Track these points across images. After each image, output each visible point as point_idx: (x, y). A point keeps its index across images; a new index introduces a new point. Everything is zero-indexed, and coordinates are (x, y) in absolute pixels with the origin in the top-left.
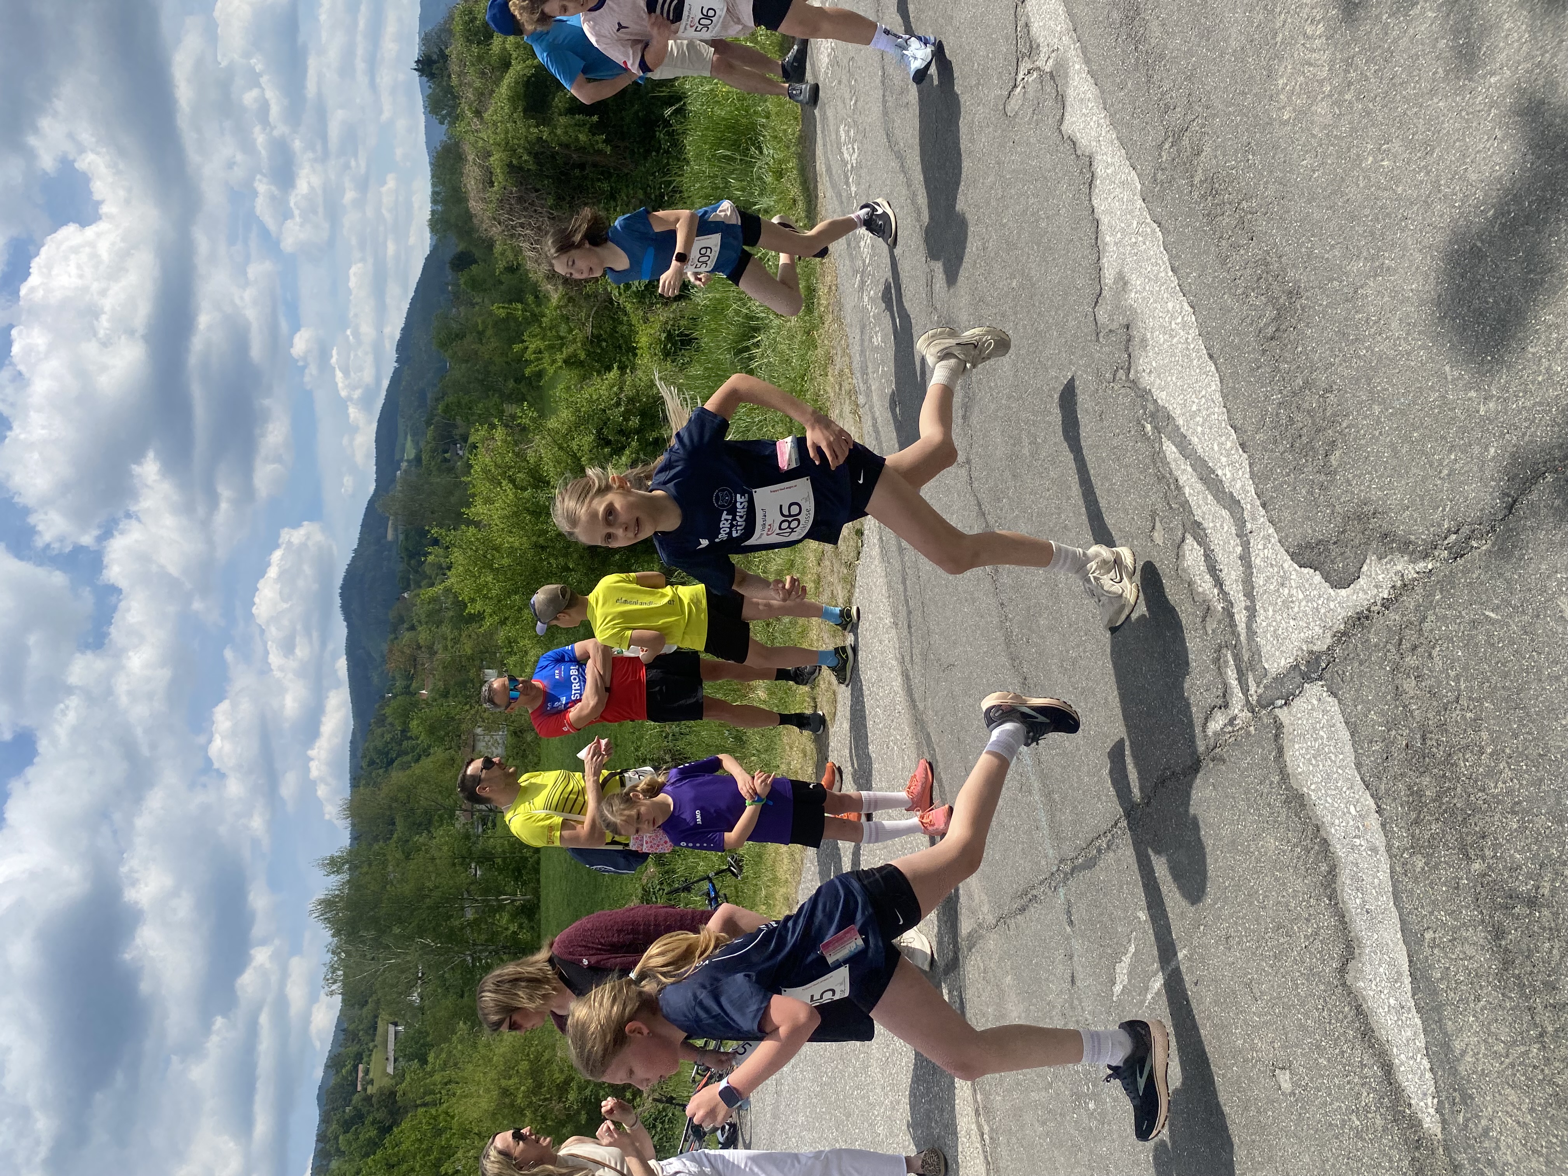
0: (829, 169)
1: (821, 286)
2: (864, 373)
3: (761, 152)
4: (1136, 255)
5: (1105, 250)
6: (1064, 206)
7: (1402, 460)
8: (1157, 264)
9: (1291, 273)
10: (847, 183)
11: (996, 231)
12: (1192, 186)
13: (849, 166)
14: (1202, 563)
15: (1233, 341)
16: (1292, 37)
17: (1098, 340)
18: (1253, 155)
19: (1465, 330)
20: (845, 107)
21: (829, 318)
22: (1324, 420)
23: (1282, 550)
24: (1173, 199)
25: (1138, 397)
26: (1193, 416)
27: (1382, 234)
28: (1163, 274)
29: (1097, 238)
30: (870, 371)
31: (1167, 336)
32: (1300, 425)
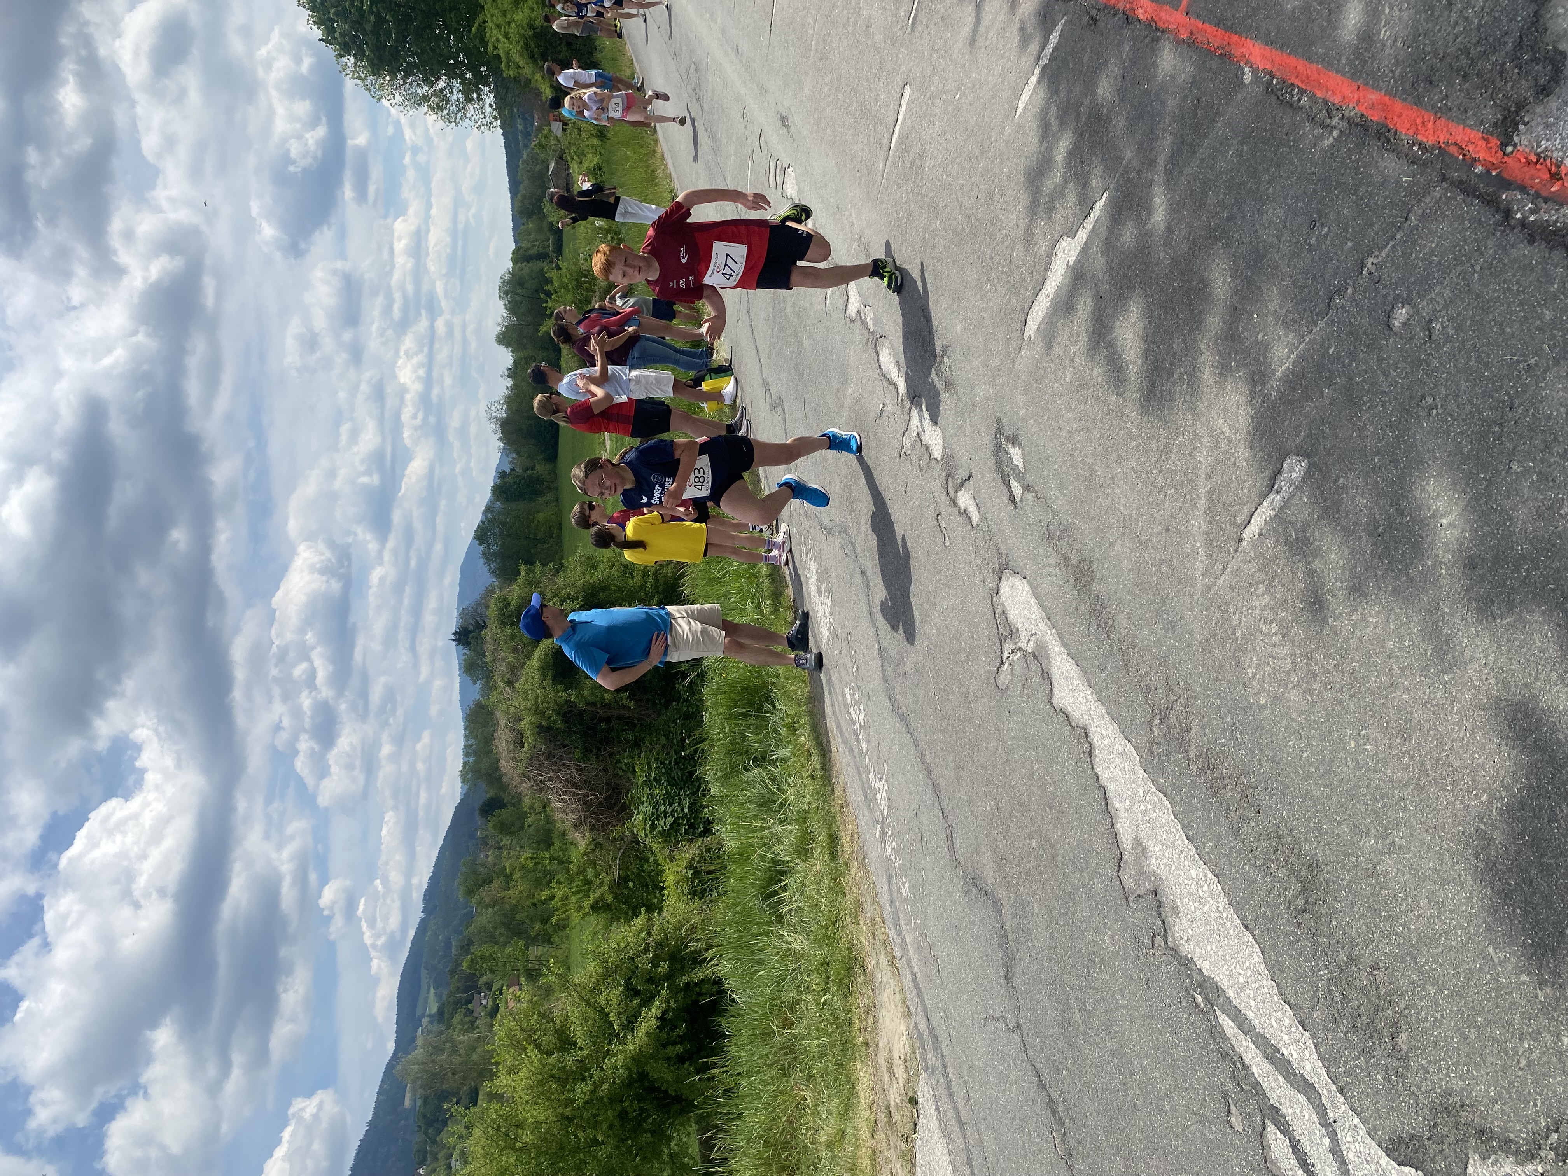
0: (839, 726)
1: (843, 833)
2: (897, 925)
3: (774, 706)
4: (1149, 822)
5: (1117, 817)
6: (1068, 773)
7: (1474, 1047)
8: (1171, 832)
9: (1306, 847)
10: (857, 740)
11: (1007, 793)
12: (1188, 760)
13: (858, 726)
14: (1291, 1156)
15: (1265, 913)
16: (1252, 635)
17: (1128, 905)
18: (1241, 735)
19: (1496, 911)
20: (848, 673)
21: (854, 866)
22: (1379, 998)
23: (1374, 1144)
24: (1173, 771)
25: (1181, 965)
26: (1242, 989)
27: (1385, 814)
28: (1179, 842)
29: (1107, 804)
30: (902, 922)
31: (1197, 904)
32: (1356, 1003)
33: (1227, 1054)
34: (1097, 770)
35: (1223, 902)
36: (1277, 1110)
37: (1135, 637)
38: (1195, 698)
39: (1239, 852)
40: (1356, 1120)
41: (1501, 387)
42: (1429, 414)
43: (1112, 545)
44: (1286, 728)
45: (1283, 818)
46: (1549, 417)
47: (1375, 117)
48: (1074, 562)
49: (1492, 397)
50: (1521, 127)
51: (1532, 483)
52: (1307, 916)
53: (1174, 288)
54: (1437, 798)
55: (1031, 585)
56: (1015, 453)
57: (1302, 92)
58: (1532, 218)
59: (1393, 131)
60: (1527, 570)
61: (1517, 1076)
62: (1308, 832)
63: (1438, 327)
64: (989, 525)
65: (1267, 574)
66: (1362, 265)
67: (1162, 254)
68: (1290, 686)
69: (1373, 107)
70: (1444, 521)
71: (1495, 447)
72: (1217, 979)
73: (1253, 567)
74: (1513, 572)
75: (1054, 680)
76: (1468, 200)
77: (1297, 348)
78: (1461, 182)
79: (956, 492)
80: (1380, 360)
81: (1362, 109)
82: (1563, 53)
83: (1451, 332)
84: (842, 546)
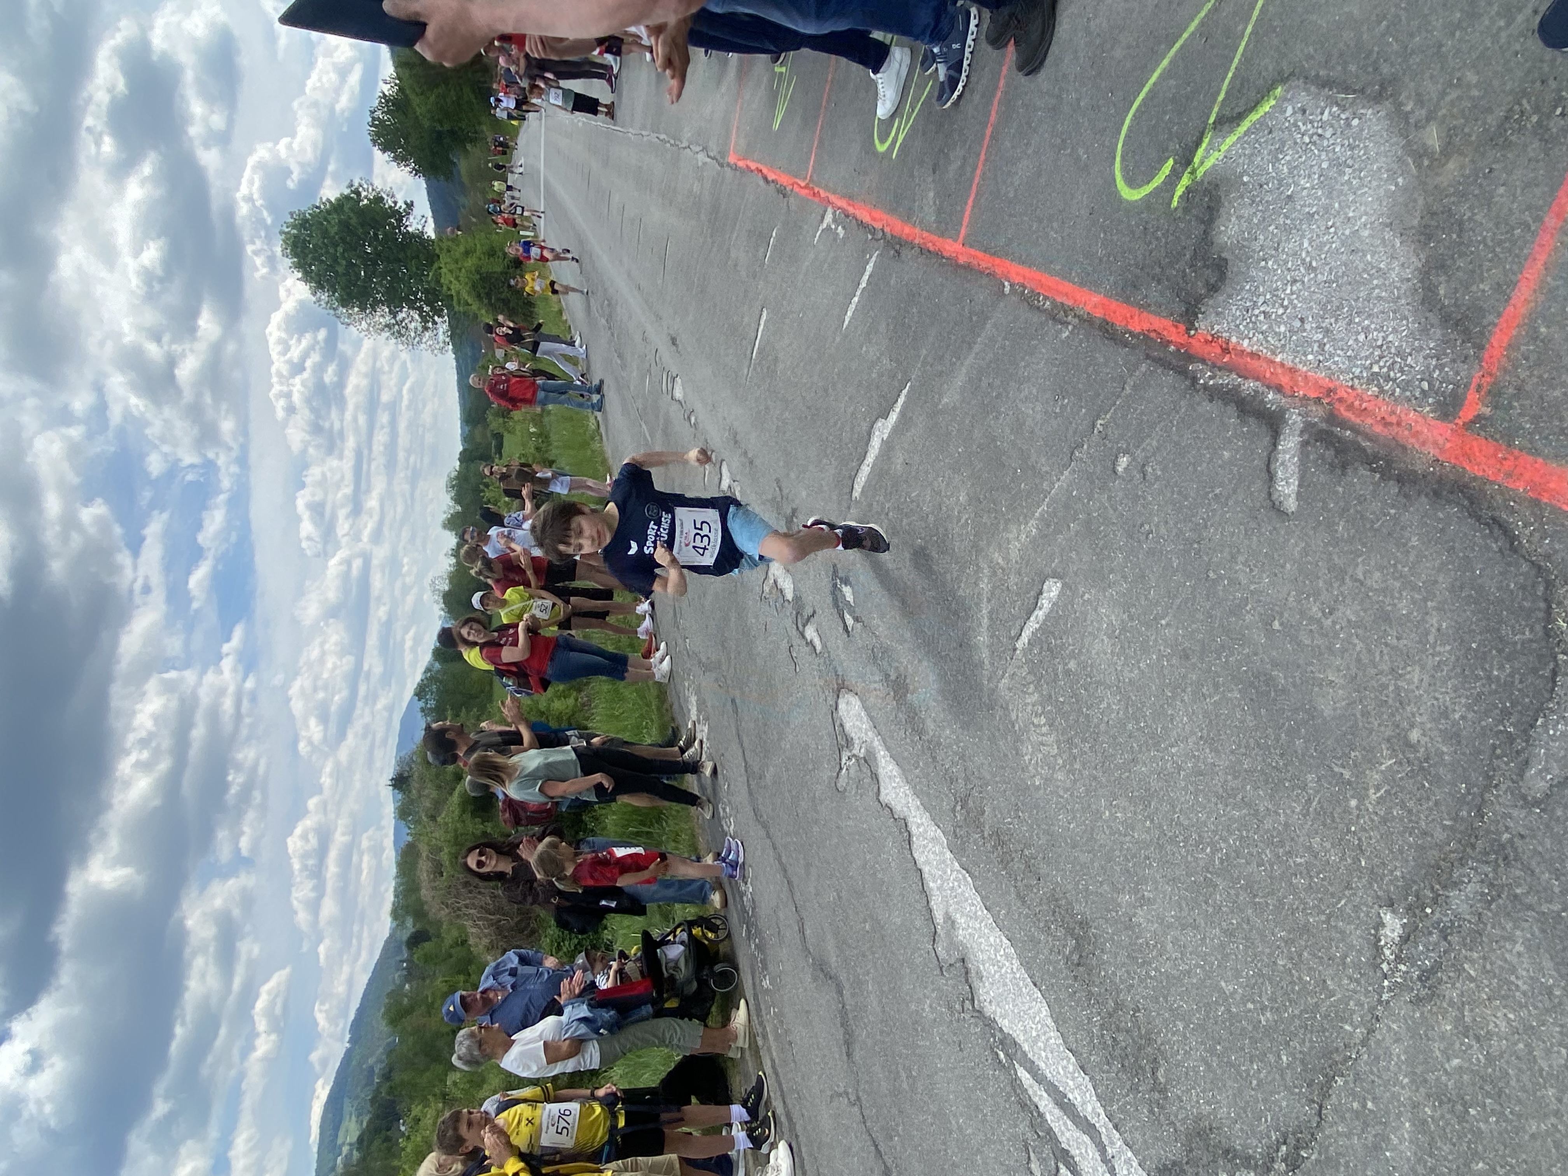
2: (759, 1015)
4: (956, 897)
5: (931, 895)
6: (893, 860)
7: (1216, 1074)
9: (1077, 907)
12: (983, 839)
15: (1048, 969)
16: (1026, 727)
17: (942, 974)
18: (1022, 813)
22: (1141, 1038)
23: (1144, 1174)
24: (973, 850)
25: (986, 1025)
26: (1034, 1042)
27: (1135, 871)
29: (923, 885)
30: (764, 1012)
31: (996, 968)
32: (1123, 1044)
33: (1026, 1105)
34: (915, 855)
35: (1016, 963)
36: (1067, 1152)
37: (940, 737)
38: (987, 785)
39: (1027, 916)
40: (1130, 1154)
41: (1197, 513)
42: (1147, 538)
44: (1057, 804)
45: (1058, 883)
47: (1099, 314)
48: (893, 677)
49: (1191, 521)
50: (1199, 316)
51: (1224, 587)
52: (1081, 969)
54: (1173, 854)
55: (861, 700)
56: (847, 591)
57: (1046, 298)
58: (1211, 383)
59: (1110, 324)
60: (1225, 657)
61: (1251, 1096)
62: (1077, 895)
63: (1150, 470)
64: (829, 652)
65: (1035, 675)
66: (1094, 426)
69: (1095, 307)
70: (1163, 622)
71: (1196, 560)
72: (1014, 1035)
73: (1025, 670)
74: (1215, 659)
75: (880, 780)
76: (1166, 372)
77: (1051, 492)
78: (1160, 359)
79: (804, 626)
80: (1110, 498)
81: (1088, 309)
82: (1226, 260)
83: (1159, 473)
84: (717, 680)
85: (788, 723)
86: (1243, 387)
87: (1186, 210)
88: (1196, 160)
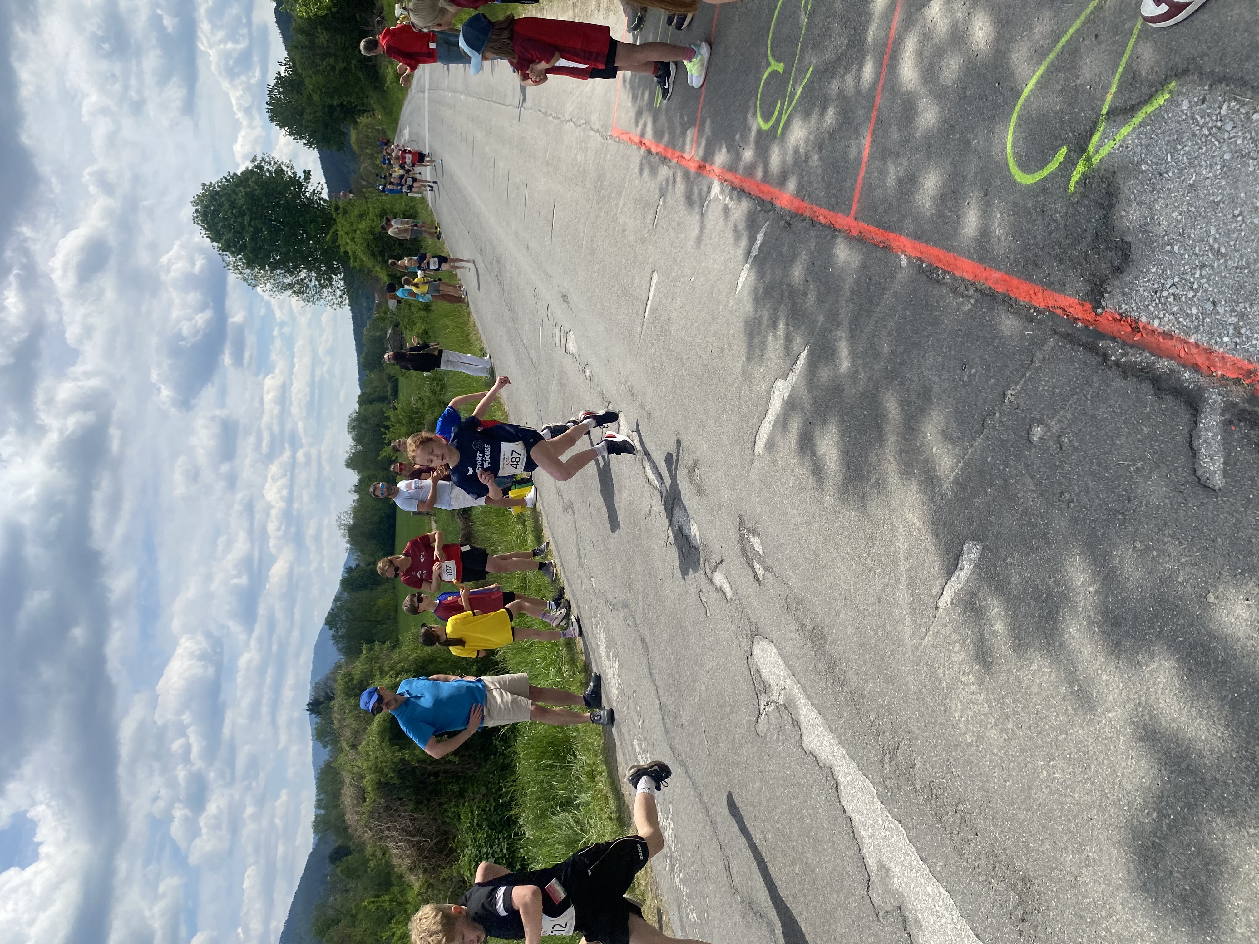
3: (575, 756)
4: (889, 846)
5: (863, 843)
6: (820, 807)
8: (908, 855)
9: (1018, 864)
11: (772, 826)
12: (916, 791)
15: (992, 923)
16: (954, 685)
17: (879, 921)
18: (955, 768)
19: (1178, 914)
20: (635, 726)
21: (649, 896)
24: (904, 802)
27: (1078, 832)
28: (915, 863)
29: (853, 832)
31: (935, 917)
34: (844, 803)
35: (956, 914)
37: (863, 689)
38: (916, 738)
39: (965, 870)
41: (1119, 485)
42: (1069, 506)
43: (837, 614)
44: (991, 762)
45: (997, 839)
46: (1158, 506)
47: (1000, 289)
48: (810, 628)
49: (1113, 492)
50: (1106, 295)
51: (1153, 558)
52: (1026, 924)
53: (865, 416)
54: (1118, 817)
55: (777, 648)
56: (756, 542)
57: (945, 272)
58: (1123, 360)
59: (1013, 299)
60: (1160, 627)
62: (1018, 851)
63: (1066, 440)
64: (740, 599)
65: (961, 635)
66: (1004, 396)
67: (853, 390)
68: (989, 726)
69: (997, 282)
70: (1091, 590)
71: (1121, 530)
73: (949, 629)
74: (1149, 628)
75: (802, 727)
76: (1075, 347)
77: (963, 458)
78: (1069, 335)
79: (713, 574)
80: (1027, 466)
81: (989, 284)
82: (1129, 244)
83: (1076, 444)
84: (625, 619)
85: (702, 665)
86: (1157, 366)
87: (1084, 195)
88: (1091, 148)
